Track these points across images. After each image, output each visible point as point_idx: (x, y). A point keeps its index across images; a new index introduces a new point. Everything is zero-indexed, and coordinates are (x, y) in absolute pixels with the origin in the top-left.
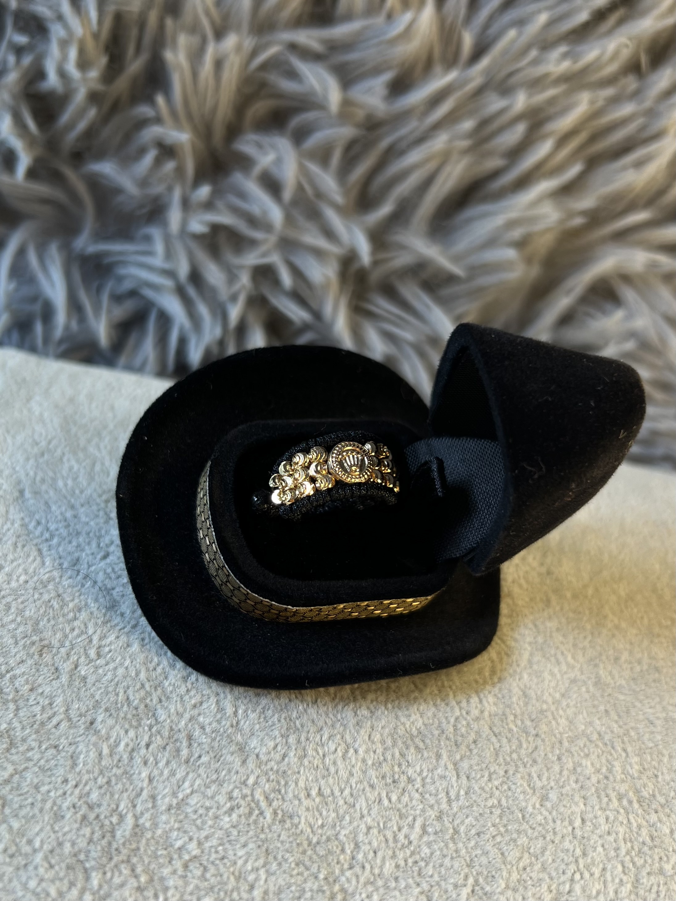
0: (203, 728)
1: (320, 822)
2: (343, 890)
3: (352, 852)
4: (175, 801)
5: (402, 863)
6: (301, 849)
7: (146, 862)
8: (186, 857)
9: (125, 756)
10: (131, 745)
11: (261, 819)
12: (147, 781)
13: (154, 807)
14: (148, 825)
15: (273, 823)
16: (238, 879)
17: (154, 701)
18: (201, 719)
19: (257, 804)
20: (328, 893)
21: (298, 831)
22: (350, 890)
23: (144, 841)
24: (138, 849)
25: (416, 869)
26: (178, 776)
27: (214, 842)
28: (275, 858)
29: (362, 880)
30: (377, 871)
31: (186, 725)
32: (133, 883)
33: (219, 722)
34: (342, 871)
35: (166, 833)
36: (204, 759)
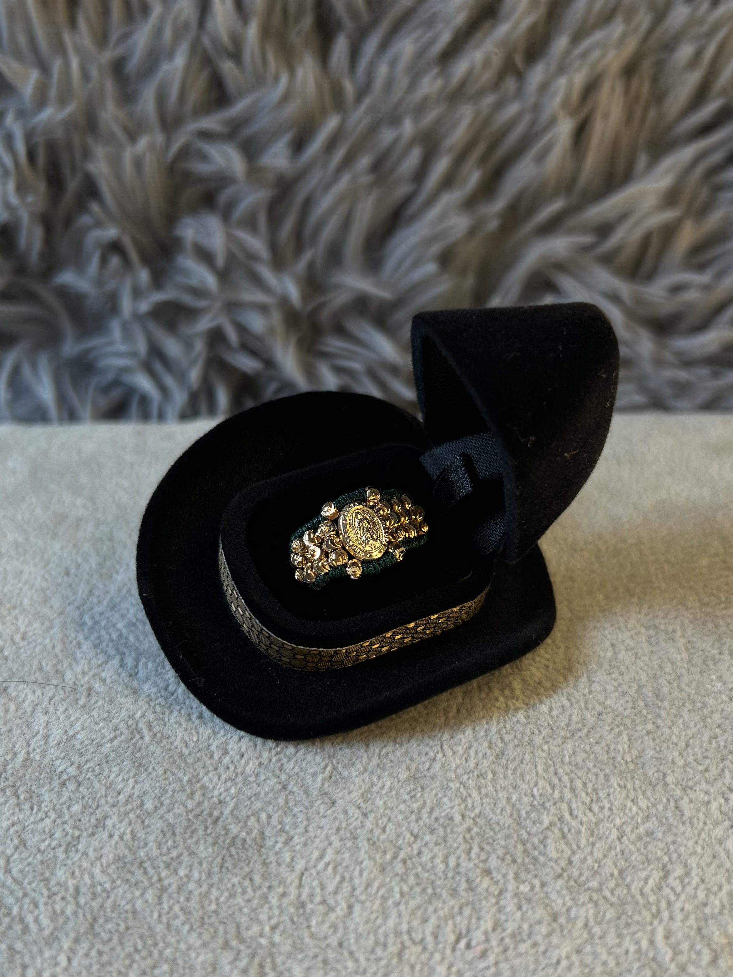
0: (104, 681)
1: (195, 738)
2: (203, 787)
3: (220, 758)
4: (65, 737)
5: (265, 762)
6: (171, 760)
7: (29, 784)
8: (65, 777)
9: (29, 710)
10: (36, 701)
11: (140, 742)
12: (44, 725)
13: (45, 744)
14: (37, 757)
15: (151, 744)
16: (107, 788)
17: (65, 666)
18: (104, 674)
19: (139, 732)
20: (189, 791)
21: (172, 747)
22: (211, 787)
23: (30, 770)
24: (25, 776)
25: (279, 764)
26: (72, 719)
27: (92, 763)
28: (146, 770)
29: (223, 778)
30: (239, 770)
31: (89, 681)
32: (13, 801)
33: (119, 675)
34: (207, 774)
35: (52, 762)
36: (100, 703)
